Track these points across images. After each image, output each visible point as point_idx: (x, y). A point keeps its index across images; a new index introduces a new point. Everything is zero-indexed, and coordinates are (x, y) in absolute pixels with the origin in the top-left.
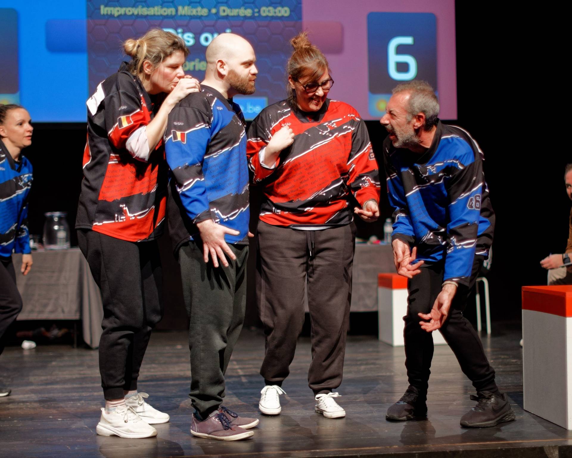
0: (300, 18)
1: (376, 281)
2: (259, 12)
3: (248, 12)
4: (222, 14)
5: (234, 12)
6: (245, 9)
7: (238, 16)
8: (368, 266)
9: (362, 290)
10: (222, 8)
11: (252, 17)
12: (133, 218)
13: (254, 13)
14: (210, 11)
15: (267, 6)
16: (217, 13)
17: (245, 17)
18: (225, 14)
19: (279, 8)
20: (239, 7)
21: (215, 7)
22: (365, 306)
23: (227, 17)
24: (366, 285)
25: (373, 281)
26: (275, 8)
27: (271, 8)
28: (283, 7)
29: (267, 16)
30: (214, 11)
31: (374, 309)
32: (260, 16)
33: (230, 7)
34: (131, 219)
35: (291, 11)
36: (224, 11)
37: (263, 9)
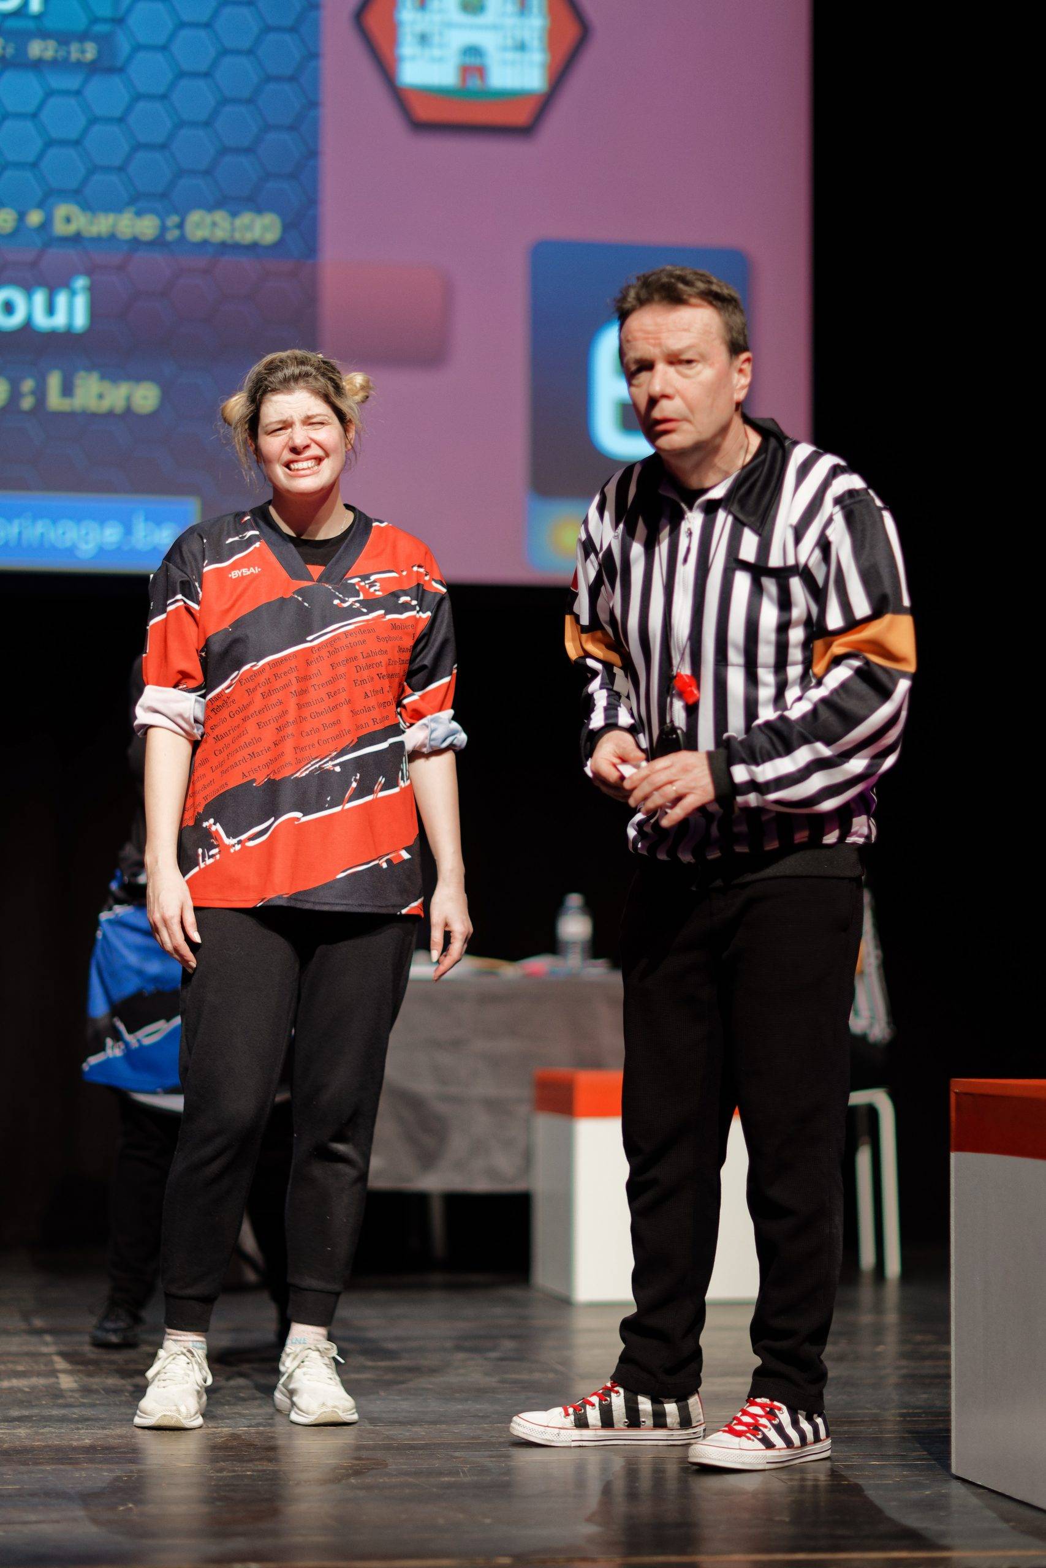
0: (311, 249)
1: (527, 1092)
2: (181, 226)
3: (147, 226)
4: (60, 228)
5: (101, 225)
6: (139, 214)
7: (112, 237)
8: (505, 1046)
9: (482, 1122)
10: (62, 210)
11: (158, 242)
12: (238, 847)
13: (164, 229)
14: (22, 216)
15: (210, 208)
16: (46, 225)
17: (136, 243)
18: (71, 229)
19: (246, 218)
20: (116, 208)
21: (40, 205)
22: (492, 1173)
23: (77, 238)
24: (494, 1106)
25: (521, 1092)
26: (234, 214)
27: (220, 216)
28: (259, 210)
29: (205, 243)
30: (35, 218)
31: (518, 1186)
32: (182, 238)
33: (87, 207)
34: (232, 850)
35: (286, 228)
36: (68, 220)
37: (195, 217)
